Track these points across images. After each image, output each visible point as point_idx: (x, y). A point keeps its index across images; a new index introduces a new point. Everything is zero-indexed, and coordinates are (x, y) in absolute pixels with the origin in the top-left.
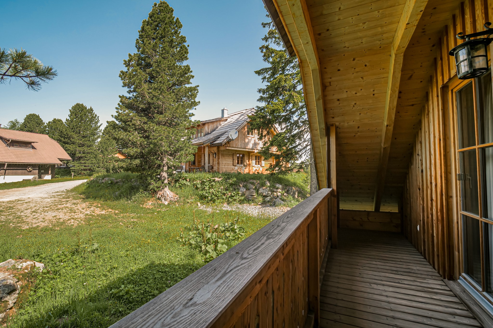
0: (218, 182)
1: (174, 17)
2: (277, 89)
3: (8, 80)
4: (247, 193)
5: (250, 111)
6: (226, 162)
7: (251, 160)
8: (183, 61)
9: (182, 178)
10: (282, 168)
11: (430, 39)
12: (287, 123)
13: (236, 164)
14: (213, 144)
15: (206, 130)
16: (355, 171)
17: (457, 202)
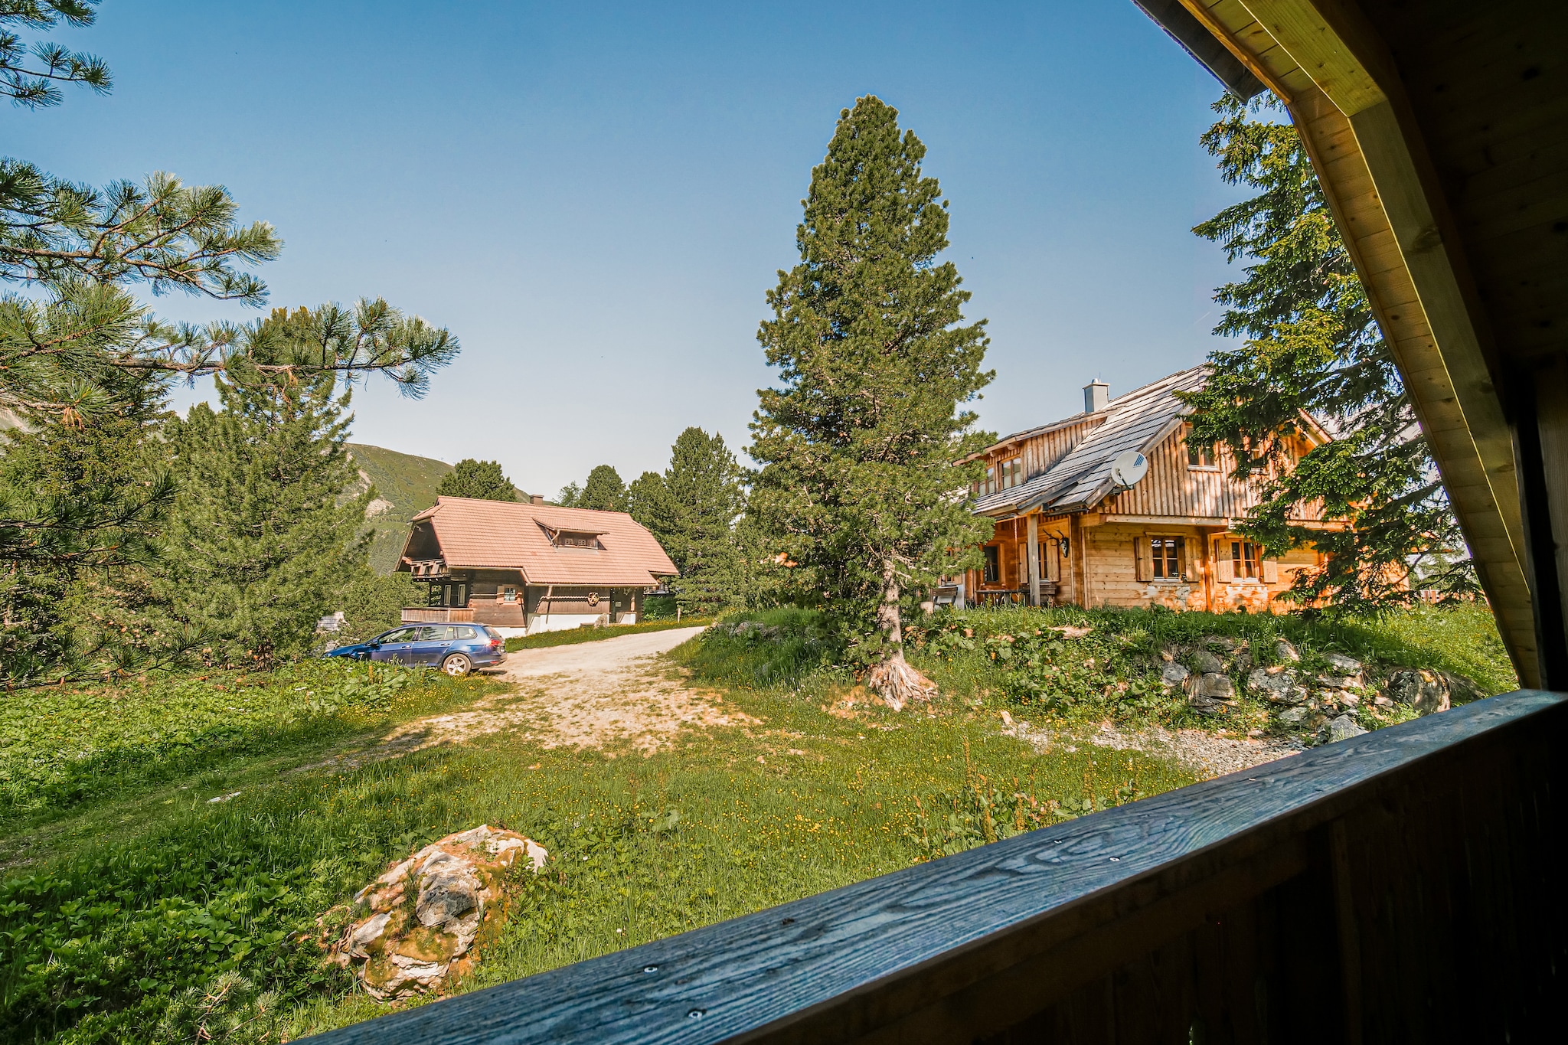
0: (1076, 640)
1: (899, 132)
3: (362, 380)
4: (1196, 688)
6: (1106, 571)
7: (1216, 561)
8: (933, 255)
9: (951, 624)
10: (1358, 590)
12: (1367, 400)
13: (1151, 577)
14: (1054, 509)
15: (1030, 461)
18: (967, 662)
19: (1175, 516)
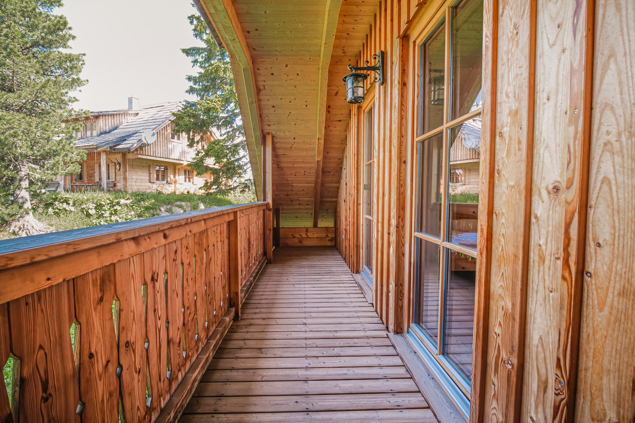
0: (126, 205)
2: (214, 80)
5: (176, 105)
6: (137, 178)
7: (178, 176)
8: (53, 8)
9: (60, 200)
10: (222, 187)
11: (350, 60)
12: (228, 127)
13: (155, 181)
14: (114, 150)
15: (102, 126)
16: (294, 185)
17: (363, 208)
18: (71, 217)
19: (165, 158)
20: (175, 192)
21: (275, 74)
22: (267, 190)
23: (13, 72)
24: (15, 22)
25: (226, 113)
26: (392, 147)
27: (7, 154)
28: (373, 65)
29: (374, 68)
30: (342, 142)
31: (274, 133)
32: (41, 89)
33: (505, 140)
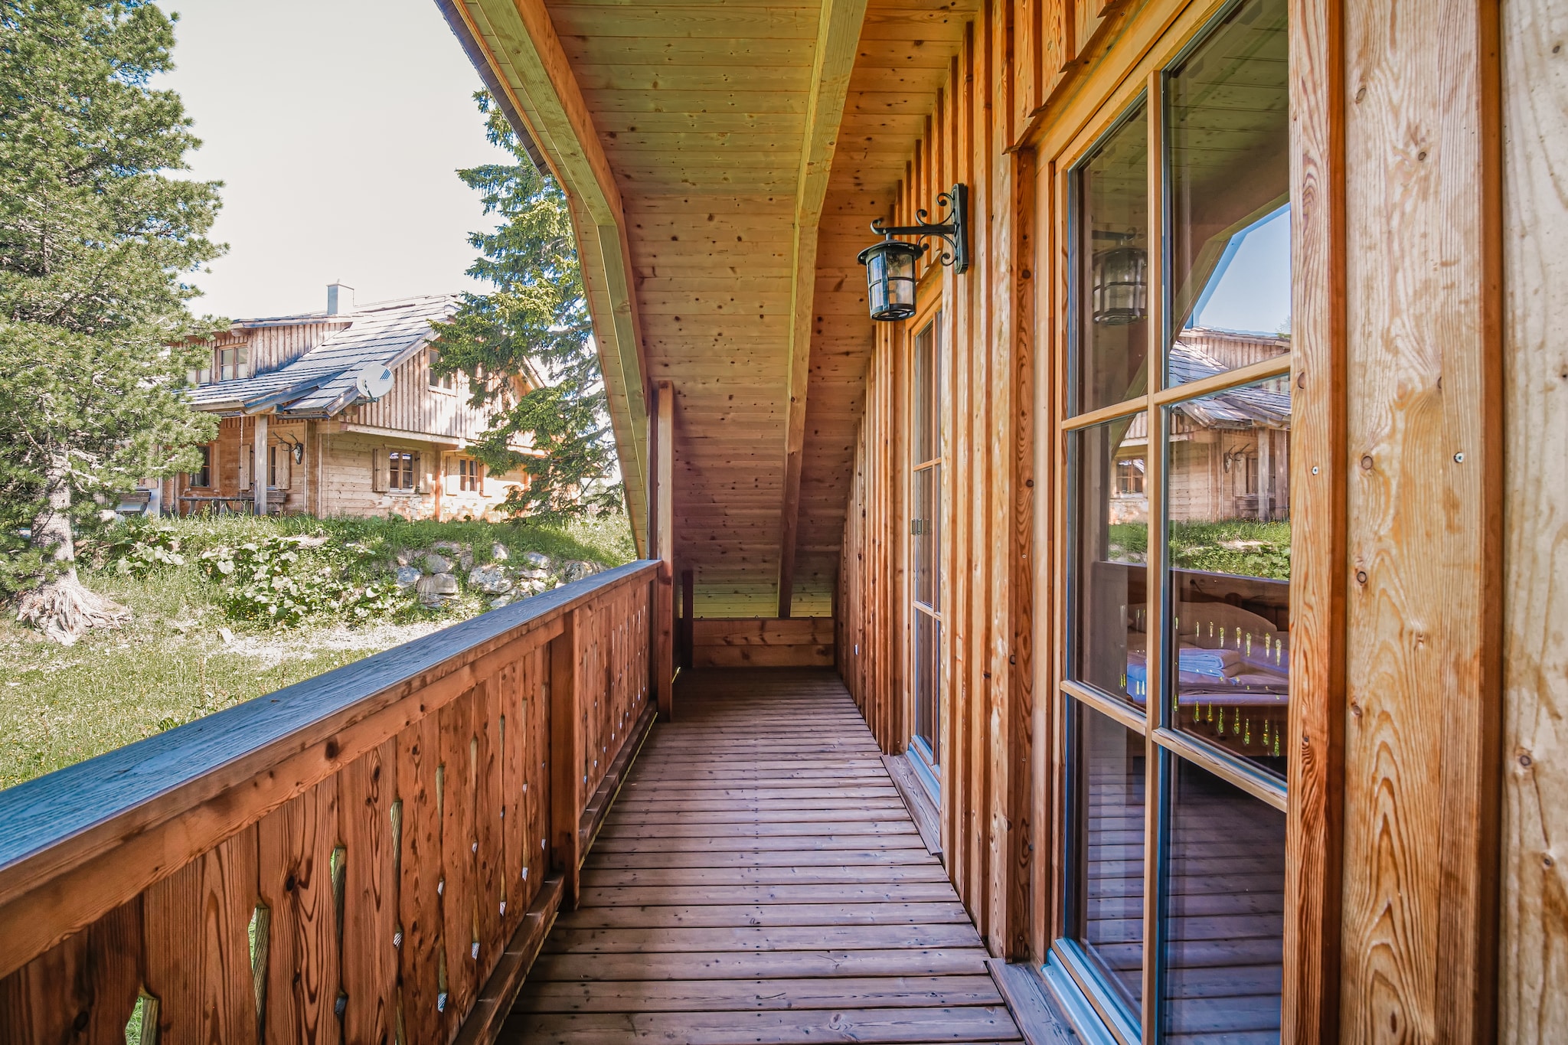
0: (312, 550)
2: (535, 243)
4: (427, 586)
5: (443, 304)
6: (342, 480)
7: (446, 475)
8: (149, 73)
9: (148, 537)
10: (551, 504)
11: (873, 203)
12: (569, 358)
13: (387, 488)
14: (289, 412)
15: (260, 355)
16: (728, 512)
17: (909, 582)
18: (173, 580)
19: (414, 432)
20: (436, 516)
21: (682, 237)
22: (659, 529)
23: (44, 226)
24: (54, 108)
25: (565, 324)
26: (994, 439)
27: (17, 426)
28: (935, 220)
29: (941, 230)
30: (852, 406)
31: (678, 383)
32: (110, 268)
33: (1387, 483)
